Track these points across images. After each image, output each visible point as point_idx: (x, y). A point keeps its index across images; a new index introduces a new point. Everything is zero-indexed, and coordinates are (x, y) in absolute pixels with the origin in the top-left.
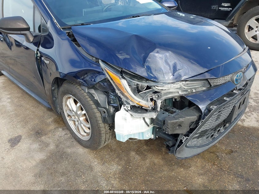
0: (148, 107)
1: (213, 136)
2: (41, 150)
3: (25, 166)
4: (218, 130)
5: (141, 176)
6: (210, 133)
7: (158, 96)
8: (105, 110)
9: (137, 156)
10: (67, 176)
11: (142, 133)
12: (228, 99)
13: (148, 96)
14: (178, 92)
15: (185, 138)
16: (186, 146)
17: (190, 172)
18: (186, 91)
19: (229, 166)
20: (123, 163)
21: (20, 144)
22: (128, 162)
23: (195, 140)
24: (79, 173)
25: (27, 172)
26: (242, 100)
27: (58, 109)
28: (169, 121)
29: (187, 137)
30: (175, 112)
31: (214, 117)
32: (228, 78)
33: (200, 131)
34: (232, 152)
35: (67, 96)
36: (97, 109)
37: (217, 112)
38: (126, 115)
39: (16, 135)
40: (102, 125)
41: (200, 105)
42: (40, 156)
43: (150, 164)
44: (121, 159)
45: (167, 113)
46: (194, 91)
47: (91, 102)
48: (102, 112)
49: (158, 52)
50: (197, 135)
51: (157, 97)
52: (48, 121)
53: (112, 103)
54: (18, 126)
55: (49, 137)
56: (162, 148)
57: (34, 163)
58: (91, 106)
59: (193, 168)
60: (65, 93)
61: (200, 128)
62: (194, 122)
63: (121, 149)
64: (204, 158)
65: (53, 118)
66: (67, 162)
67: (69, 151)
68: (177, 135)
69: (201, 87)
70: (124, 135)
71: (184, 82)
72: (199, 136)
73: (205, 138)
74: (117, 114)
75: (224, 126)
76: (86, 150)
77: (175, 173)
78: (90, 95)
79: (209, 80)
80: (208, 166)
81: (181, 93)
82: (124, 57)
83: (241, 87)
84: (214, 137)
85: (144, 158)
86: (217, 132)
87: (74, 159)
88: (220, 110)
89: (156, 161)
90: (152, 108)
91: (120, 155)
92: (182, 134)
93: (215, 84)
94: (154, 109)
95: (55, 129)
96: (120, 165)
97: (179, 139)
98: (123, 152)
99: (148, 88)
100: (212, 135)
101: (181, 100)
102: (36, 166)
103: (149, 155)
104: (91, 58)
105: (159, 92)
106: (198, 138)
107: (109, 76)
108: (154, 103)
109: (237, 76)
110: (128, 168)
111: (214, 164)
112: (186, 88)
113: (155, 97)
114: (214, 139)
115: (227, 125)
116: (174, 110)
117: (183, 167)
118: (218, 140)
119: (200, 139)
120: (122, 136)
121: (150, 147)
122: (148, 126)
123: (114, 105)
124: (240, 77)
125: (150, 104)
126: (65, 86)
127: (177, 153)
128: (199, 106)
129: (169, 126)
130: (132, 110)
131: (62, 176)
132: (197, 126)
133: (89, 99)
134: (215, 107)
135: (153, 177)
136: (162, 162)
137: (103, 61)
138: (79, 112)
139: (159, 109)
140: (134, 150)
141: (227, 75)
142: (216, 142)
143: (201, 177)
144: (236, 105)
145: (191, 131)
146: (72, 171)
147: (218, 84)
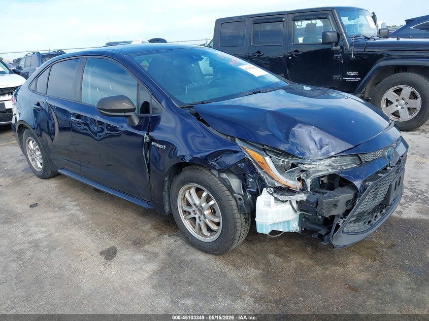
0: (295, 188)
1: (369, 222)
2: (150, 260)
3: (135, 279)
4: (375, 215)
5: (290, 278)
6: (367, 217)
7: (307, 174)
8: (241, 197)
9: (278, 258)
10: (195, 284)
11: (288, 221)
12: (383, 175)
13: (295, 175)
14: (328, 170)
15: (342, 221)
16: (343, 231)
17: (348, 270)
18: (336, 169)
19: (394, 261)
20: (263, 266)
21: (117, 255)
22: (268, 264)
23: (351, 225)
24: (210, 280)
25: (142, 284)
26: (397, 179)
27: (167, 207)
28: (324, 201)
29: (344, 219)
30: (326, 193)
31: (371, 195)
32: (379, 153)
33: (357, 213)
34: (394, 246)
35: (186, 187)
36: (231, 196)
37: (374, 190)
38: (270, 199)
39: (108, 247)
40: (238, 215)
41: (355, 181)
42: (151, 267)
43: (296, 265)
44: (258, 263)
45: (318, 194)
46: (344, 168)
47: (225, 188)
48: (237, 199)
49: (300, 128)
50: (353, 219)
51: (305, 175)
52: (144, 229)
53: (249, 188)
54: (105, 237)
55: (154, 246)
56: (307, 248)
57: (147, 275)
58: (224, 193)
59: (350, 265)
60: (184, 183)
61: (357, 208)
62: (350, 200)
63: (255, 253)
64: (362, 255)
65: (150, 225)
66: (189, 271)
67: (187, 258)
68: (333, 217)
69: (351, 164)
70: (269, 224)
71: (334, 158)
72: (355, 220)
73: (361, 223)
74: (259, 199)
75: (381, 212)
76: (210, 256)
77: (330, 271)
78: (222, 180)
79: (359, 155)
80: (369, 262)
81: (331, 171)
82: (265, 133)
83: (394, 165)
84: (371, 223)
85: (287, 259)
86: (374, 218)
87: (197, 266)
88: (376, 187)
89: (303, 261)
90: (300, 189)
91: (255, 258)
92: (338, 216)
93: (367, 160)
94: (303, 190)
95: (158, 236)
96: (259, 269)
97: (335, 222)
98: (257, 255)
99: (293, 166)
100: (368, 220)
101: (329, 182)
102: (151, 277)
103: (293, 257)
104: (224, 137)
105: (306, 171)
106: (355, 223)
107: (249, 155)
108: (302, 183)
109: (389, 152)
110: (270, 271)
111: (375, 260)
112: (335, 165)
113: (302, 176)
114: (373, 226)
115: (384, 211)
116: (324, 191)
117: (338, 266)
118: (377, 227)
119: (357, 224)
120: (266, 225)
121: (290, 247)
122: (296, 212)
123: (252, 190)
124: (392, 153)
125: (299, 185)
126: (187, 173)
127: (334, 240)
128: (354, 183)
129: (325, 206)
130: (278, 193)
131: (189, 285)
132: (354, 206)
133: (222, 185)
134: (371, 183)
135: (304, 278)
136: (310, 262)
137: (240, 139)
138: (203, 205)
139: (309, 189)
140: (271, 253)
141: (377, 150)
142: (375, 229)
143: (363, 273)
144: (392, 183)
145: (347, 212)
146: (200, 279)
147: (369, 160)
